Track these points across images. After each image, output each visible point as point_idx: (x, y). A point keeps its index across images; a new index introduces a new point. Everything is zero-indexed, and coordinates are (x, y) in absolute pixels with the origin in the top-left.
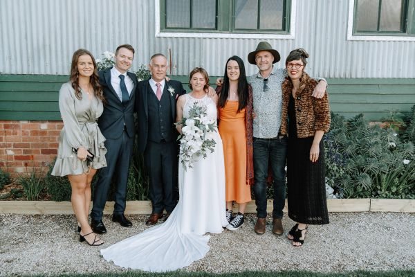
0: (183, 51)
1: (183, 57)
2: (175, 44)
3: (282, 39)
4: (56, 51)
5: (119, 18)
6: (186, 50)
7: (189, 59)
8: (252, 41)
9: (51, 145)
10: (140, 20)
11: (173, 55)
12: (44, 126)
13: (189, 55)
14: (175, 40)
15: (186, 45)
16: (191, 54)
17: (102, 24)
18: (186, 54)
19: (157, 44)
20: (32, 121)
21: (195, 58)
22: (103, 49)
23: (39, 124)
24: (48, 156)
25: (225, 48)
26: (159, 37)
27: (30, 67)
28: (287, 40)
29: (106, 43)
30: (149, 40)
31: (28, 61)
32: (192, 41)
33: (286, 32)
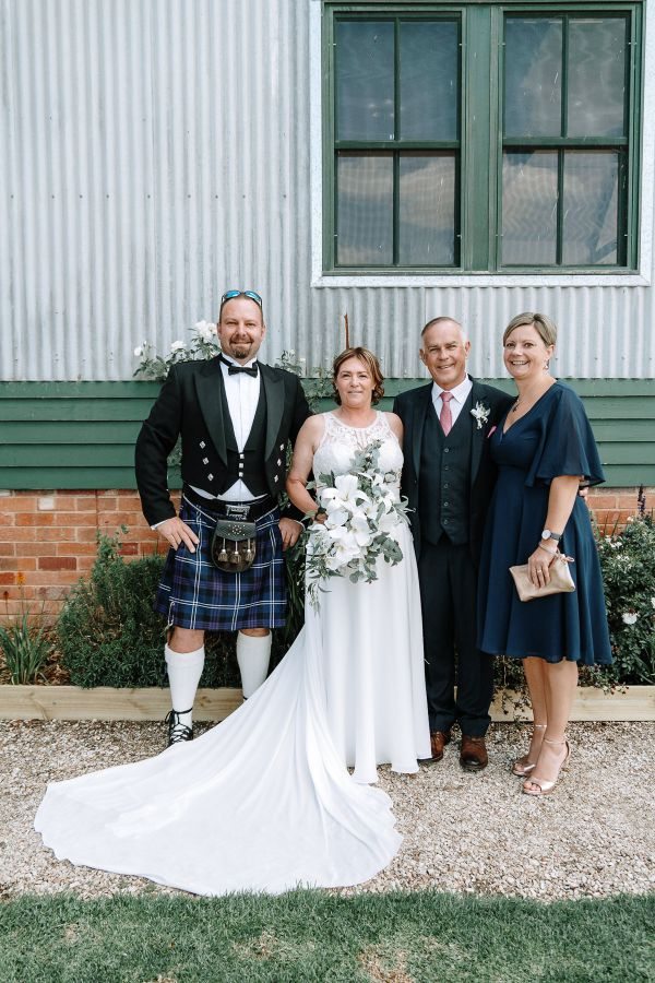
0: (378, 320)
1: (378, 332)
2: (358, 304)
3: (618, 287)
4: (79, 326)
5: (227, 245)
6: (384, 316)
7: (391, 338)
8: (546, 292)
9: (63, 548)
10: (275, 249)
11: (353, 328)
12: (47, 503)
13: (391, 330)
14: (357, 294)
15: (385, 306)
16: (398, 326)
17: (186, 259)
18: (384, 325)
19: (316, 305)
20: (19, 491)
21: (406, 335)
22: (186, 318)
23: (35, 497)
24: (54, 574)
25: (479, 311)
26: (321, 289)
27: (20, 364)
28: (631, 287)
29: (194, 304)
30: (296, 296)
31: (14, 349)
32: (398, 295)
33: (628, 269)
